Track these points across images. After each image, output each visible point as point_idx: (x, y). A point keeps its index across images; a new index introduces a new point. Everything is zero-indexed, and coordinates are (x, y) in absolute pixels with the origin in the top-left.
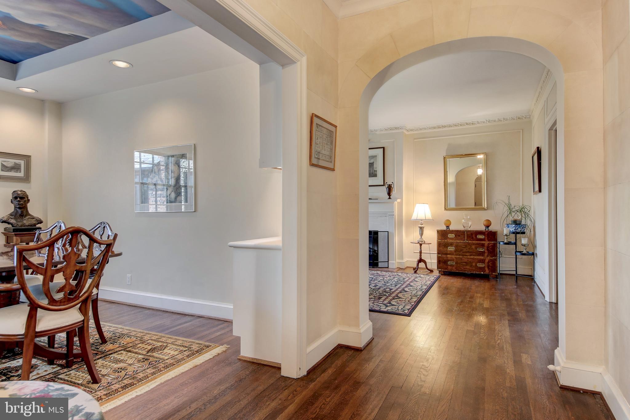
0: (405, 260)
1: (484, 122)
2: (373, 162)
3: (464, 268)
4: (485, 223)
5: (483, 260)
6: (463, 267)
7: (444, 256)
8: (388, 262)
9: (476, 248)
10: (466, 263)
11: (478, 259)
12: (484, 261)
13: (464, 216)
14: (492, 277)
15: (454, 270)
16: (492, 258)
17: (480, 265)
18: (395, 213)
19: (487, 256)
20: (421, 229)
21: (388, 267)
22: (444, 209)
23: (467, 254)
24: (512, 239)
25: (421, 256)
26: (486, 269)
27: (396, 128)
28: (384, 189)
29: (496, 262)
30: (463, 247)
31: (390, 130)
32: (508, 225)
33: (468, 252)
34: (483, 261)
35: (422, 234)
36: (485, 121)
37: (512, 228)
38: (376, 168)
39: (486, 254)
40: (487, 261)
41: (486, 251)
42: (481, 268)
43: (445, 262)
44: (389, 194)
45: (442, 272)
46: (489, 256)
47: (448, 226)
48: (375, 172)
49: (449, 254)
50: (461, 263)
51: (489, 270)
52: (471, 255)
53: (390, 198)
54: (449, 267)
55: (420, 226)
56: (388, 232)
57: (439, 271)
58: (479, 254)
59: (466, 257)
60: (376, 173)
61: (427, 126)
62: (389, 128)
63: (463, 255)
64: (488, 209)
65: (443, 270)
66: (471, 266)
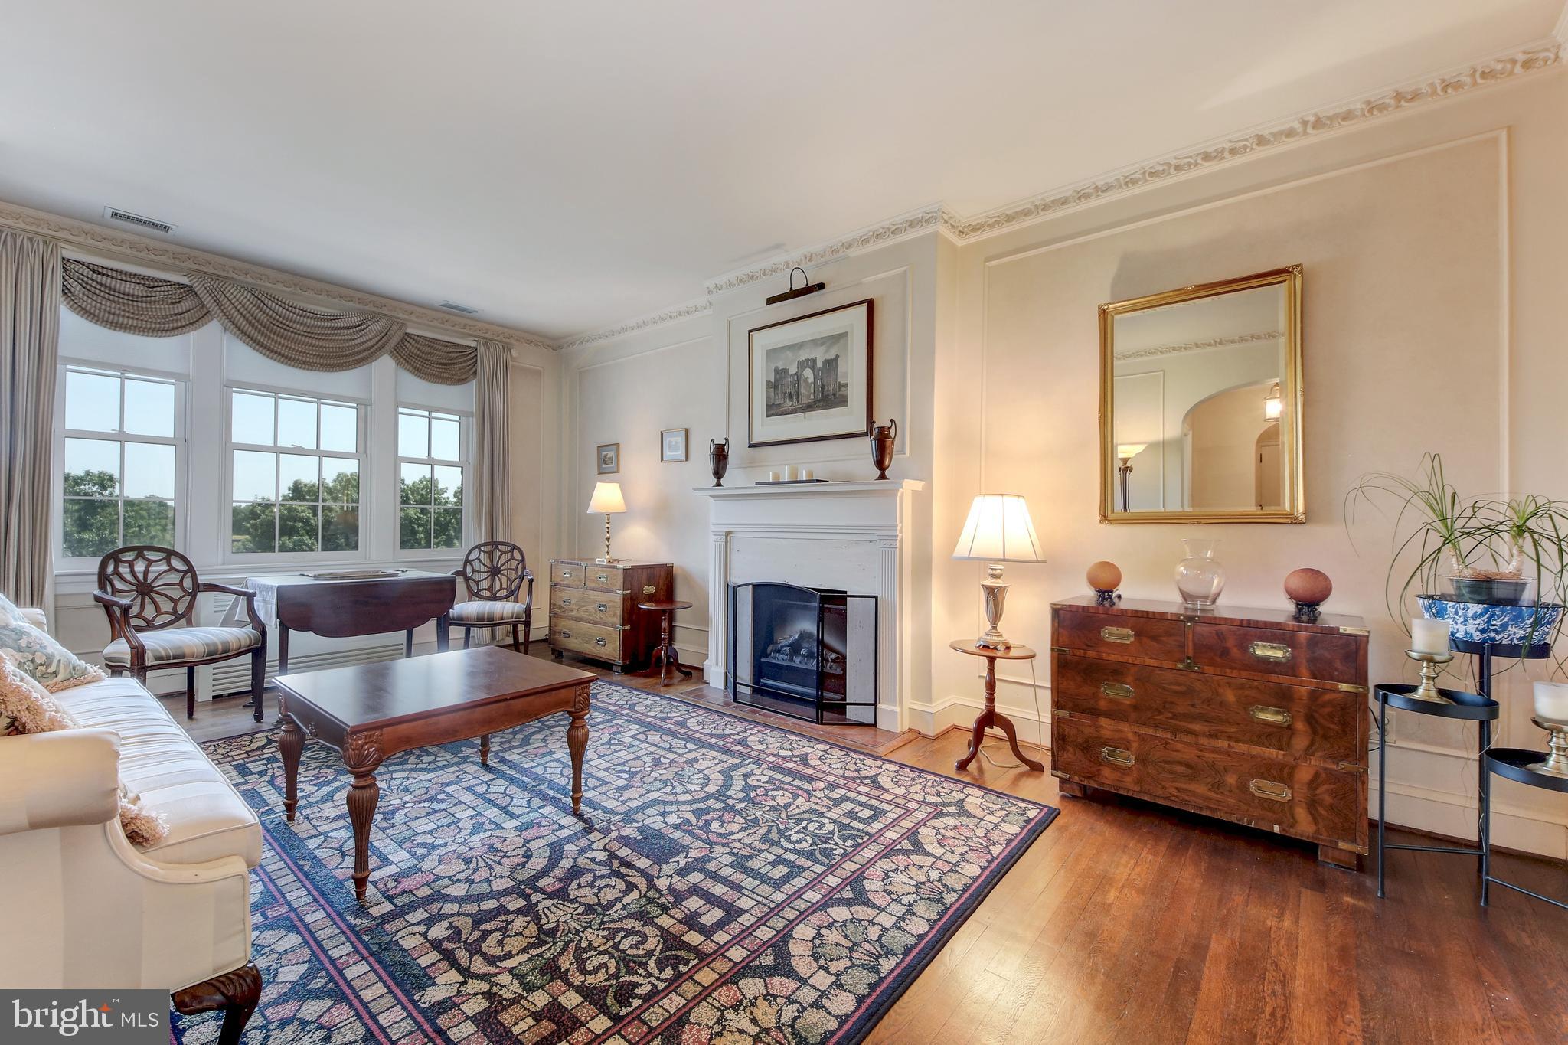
0: (936, 707)
1: (1290, 133)
2: (837, 357)
3: (1178, 790)
4: (1299, 584)
5: (1281, 766)
6: (1175, 784)
7: (1084, 720)
8: (875, 704)
9: (1247, 704)
10: (1189, 766)
11: (1253, 757)
12: (1291, 776)
13: (1187, 549)
14: (1333, 859)
15: (1129, 787)
16: (1335, 767)
17: (1263, 788)
18: (901, 531)
19: (1309, 752)
20: (994, 595)
21: (875, 725)
22: (1097, 517)
23: (1196, 727)
24: (1463, 680)
25: (991, 700)
26: (1301, 814)
27: (912, 224)
28: (866, 447)
29: (1359, 786)
30: (1176, 692)
31: (893, 233)
32: (1436, 604)
33: (1202, 718)
34: (1281, 770)
35: (996, 616)
36: (1297, 125)
37: (1467, 620)
38: (846, 375)
39: (1300, 743)
40: (1304, 774)
41: (1300, 726)
42: (1268, 805)
43: (1089, 747)
44: (880, 464)
45: (1076, 787)
46: (1319, 754)
47: (1108, 592)
48: (843, 389)
49: (1108, 714)
50: (1166, 762)
51: (1316, 822)
52: (1213, 735)
53: (882, 477)
54: (1106, 772)
55: (990, 582)
56: (876, 597)
57: (1063, 781)
58: (1259, 737)
59: (1190, 739)
60: (845, 393)
61: (1033, 202)
62: (889, 229)
63: (1175, 731)
64: (1309, 516)
65: (1076, 779)
66: (1217, 786)
